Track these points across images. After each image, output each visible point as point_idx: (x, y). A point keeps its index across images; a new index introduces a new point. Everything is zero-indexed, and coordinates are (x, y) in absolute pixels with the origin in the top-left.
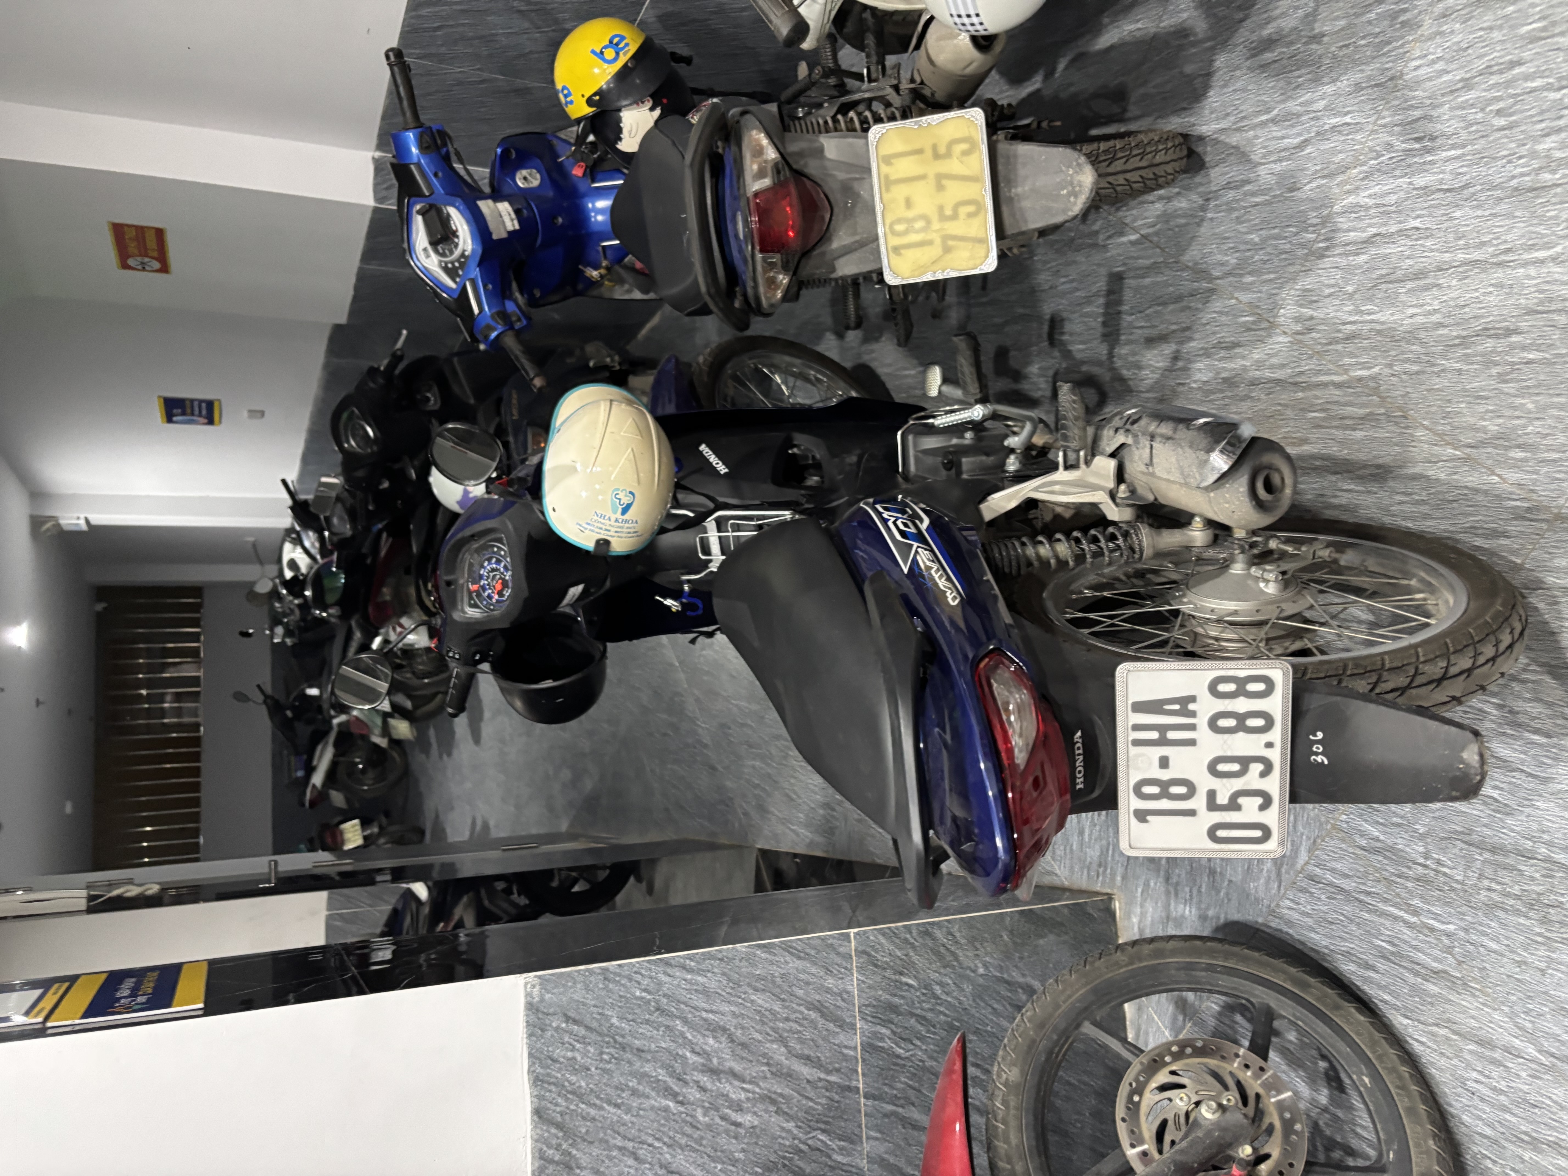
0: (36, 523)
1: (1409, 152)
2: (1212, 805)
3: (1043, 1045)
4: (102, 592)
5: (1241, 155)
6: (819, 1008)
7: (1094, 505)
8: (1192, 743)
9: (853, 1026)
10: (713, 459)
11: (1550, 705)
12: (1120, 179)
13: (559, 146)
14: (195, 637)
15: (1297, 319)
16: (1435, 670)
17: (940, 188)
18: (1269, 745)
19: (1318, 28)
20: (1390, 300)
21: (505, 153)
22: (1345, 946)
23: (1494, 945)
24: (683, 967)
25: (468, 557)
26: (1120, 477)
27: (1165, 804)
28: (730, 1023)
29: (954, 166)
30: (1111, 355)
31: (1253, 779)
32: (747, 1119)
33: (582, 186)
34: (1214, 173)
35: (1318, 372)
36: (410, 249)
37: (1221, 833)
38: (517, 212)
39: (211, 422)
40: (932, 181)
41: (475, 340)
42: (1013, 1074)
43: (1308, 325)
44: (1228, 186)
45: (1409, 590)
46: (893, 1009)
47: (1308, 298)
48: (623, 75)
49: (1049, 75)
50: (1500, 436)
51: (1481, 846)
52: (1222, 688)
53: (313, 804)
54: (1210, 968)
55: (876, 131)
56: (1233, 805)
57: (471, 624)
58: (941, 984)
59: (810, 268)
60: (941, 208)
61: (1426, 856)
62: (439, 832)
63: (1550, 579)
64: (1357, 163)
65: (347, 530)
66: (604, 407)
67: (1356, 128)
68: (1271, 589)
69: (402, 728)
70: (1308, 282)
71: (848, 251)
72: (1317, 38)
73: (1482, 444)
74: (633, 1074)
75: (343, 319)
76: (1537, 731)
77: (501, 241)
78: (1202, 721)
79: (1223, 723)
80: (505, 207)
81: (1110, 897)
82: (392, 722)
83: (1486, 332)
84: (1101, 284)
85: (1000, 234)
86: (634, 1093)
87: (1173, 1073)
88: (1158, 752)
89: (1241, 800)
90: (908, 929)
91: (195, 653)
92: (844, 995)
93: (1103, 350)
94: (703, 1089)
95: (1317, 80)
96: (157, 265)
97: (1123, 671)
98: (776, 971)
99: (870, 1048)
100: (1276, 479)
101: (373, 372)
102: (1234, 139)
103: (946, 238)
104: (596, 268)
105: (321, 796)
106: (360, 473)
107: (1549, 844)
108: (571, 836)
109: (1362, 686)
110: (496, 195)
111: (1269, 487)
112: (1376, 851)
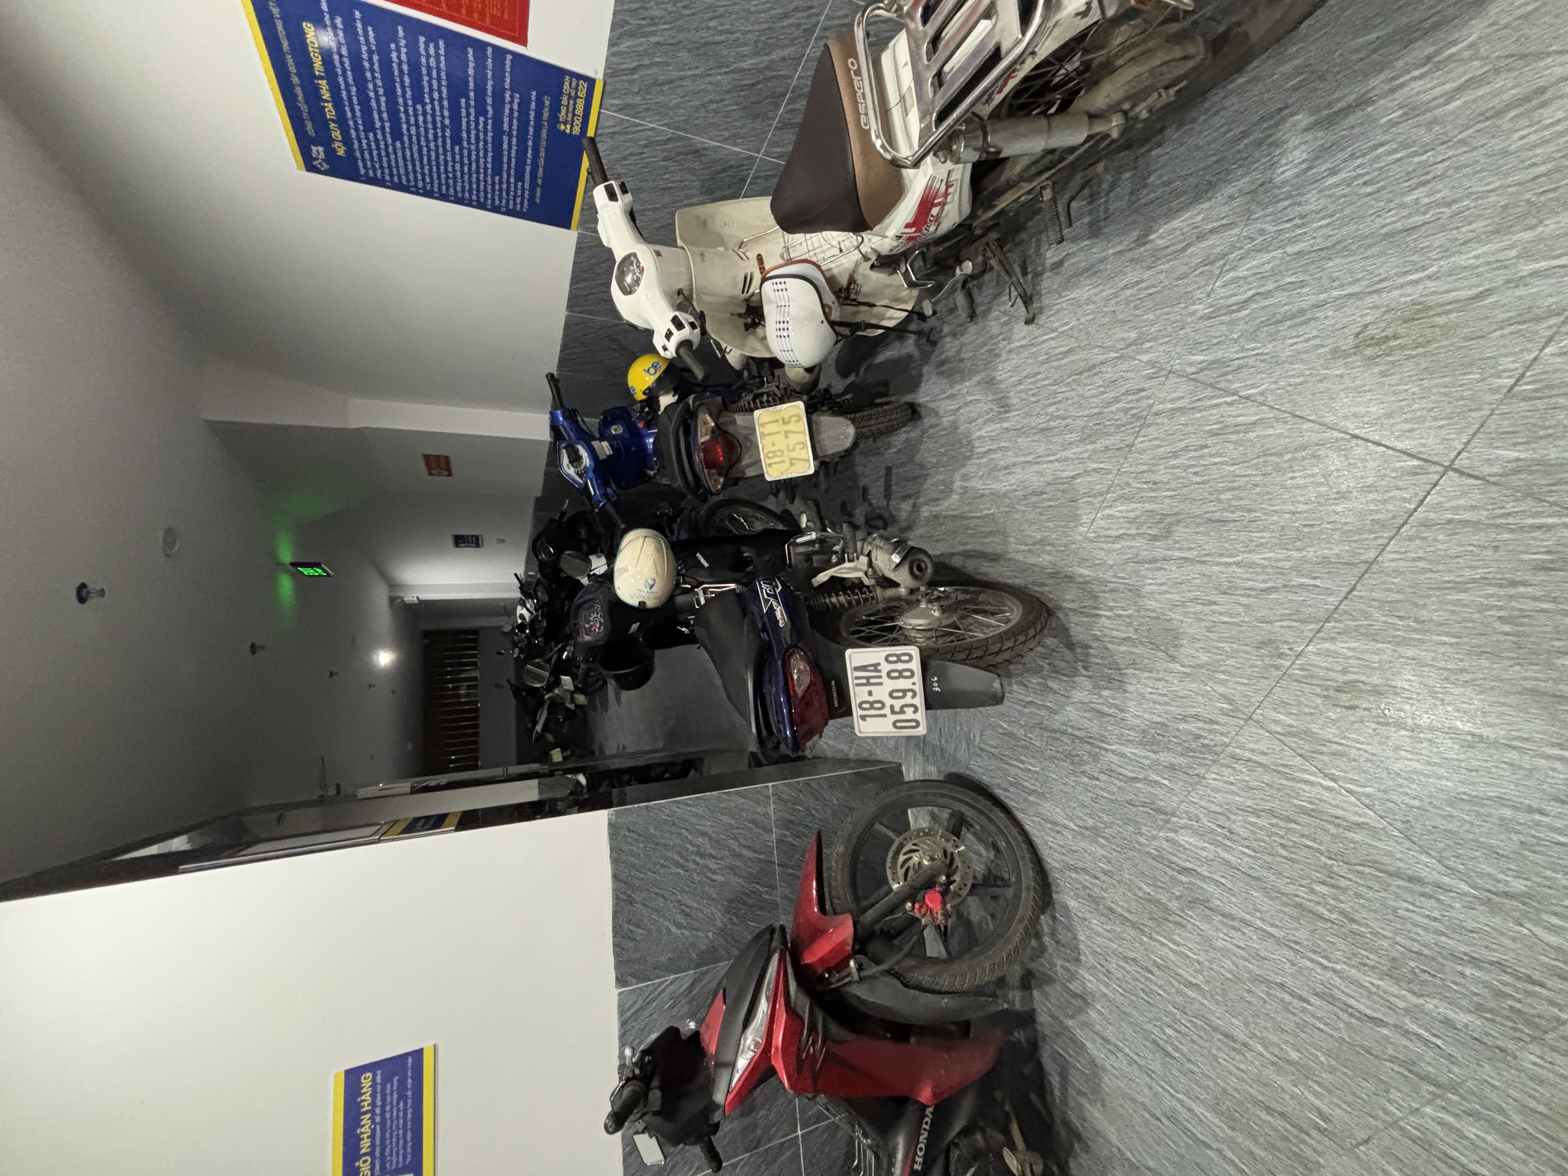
0: (392, 600)
1: (1000, 412)
2: (893, 712)
3: (856, 834)
4: (427, 634)
5: (936, 413)
6: (754, 822)
7: (859, 578)
8: (881, 684)
9: (771, 831)
10: (702, 560)
11: (1068, 662)
12: (874, 428)
13: (633, 414)
14: (475, 656)
15: (961, 487)
16: (995, 648)
17: (787, 437)
18: (914, 684)
19: (962, 356)
20: (996, 479)
21: (605, 418)
22: (997, 781)
23: (1054, 776)
24: (686, 804)
25: (583, 613)
26: (870, 564)
27: (872, 712)
28: (708, 830)
29: (791, 427)
30: (888, 505)
31: (908, 699)
32: (719, 878)
33: (644, 432)
34: (926, 420)
35: (971, 512)
36: (560, 465)
37: (899, 724)
38: (612, 446)
39: (478, 546)
40: (783, 434)
41: (593, 507)
42: (841, 849)
43: (965, 491)
44: (931, 427)
45: (1004, 612)
46: (792, 822)
47: (965, 478)
48: (659, 380)
49: (858, 374)
50: (1042, 540)
51: (1045, 729)
52: (891, 659)
53: (536, 740)
54: (934, 795)
55: (757, 413)
56: (902, 711)
57: (588, 643)
58: (815, 809)
59: (733, 474)
60: (788, 446)
61: (1025, 736)
62: (602, 752)
63: (1065, 604)
64: (979, 417)
65: (546, 598)
66: (641, 540)
67: (978, 401)
68: (937, 614)
69: (581, 699)
70: (963, 471)
71: (749, 465)
72: (962, 360)
73: (1034, 544)
74: (662, 857)
75: (539, 494)
76: (1064, 675)
77: (604, 460)
78: (884, 674)
79: (893, 674)
80: (605, 444)
81: (900, 765)
82: (576, 696)
83: (1033, 493)
84: (883, 472)
85: (815, 456)
86: (662, 865)
87: (915, 845)
88: (866, 689)
89: (905, 709)
90: (798, 782)
91: (475, 664)
92: (766, 815)
93: (884, 502)
94: (697, 863)
95: (963, 380)
96: (446, 473)
97: (848, 652)
98: (733, 805)
99: (780, 841)
100: (923, 565)
101: (552, 521)
102: (932, 405)
103: (791, 459)
104: (652, 469)
105: (541, 736)
106: (548, 570)
107: (1072, 727)
108: (664, 750)
109: (962, 656)
110: (602, 438)
111: (919, 569)
112: (1005, 734)
